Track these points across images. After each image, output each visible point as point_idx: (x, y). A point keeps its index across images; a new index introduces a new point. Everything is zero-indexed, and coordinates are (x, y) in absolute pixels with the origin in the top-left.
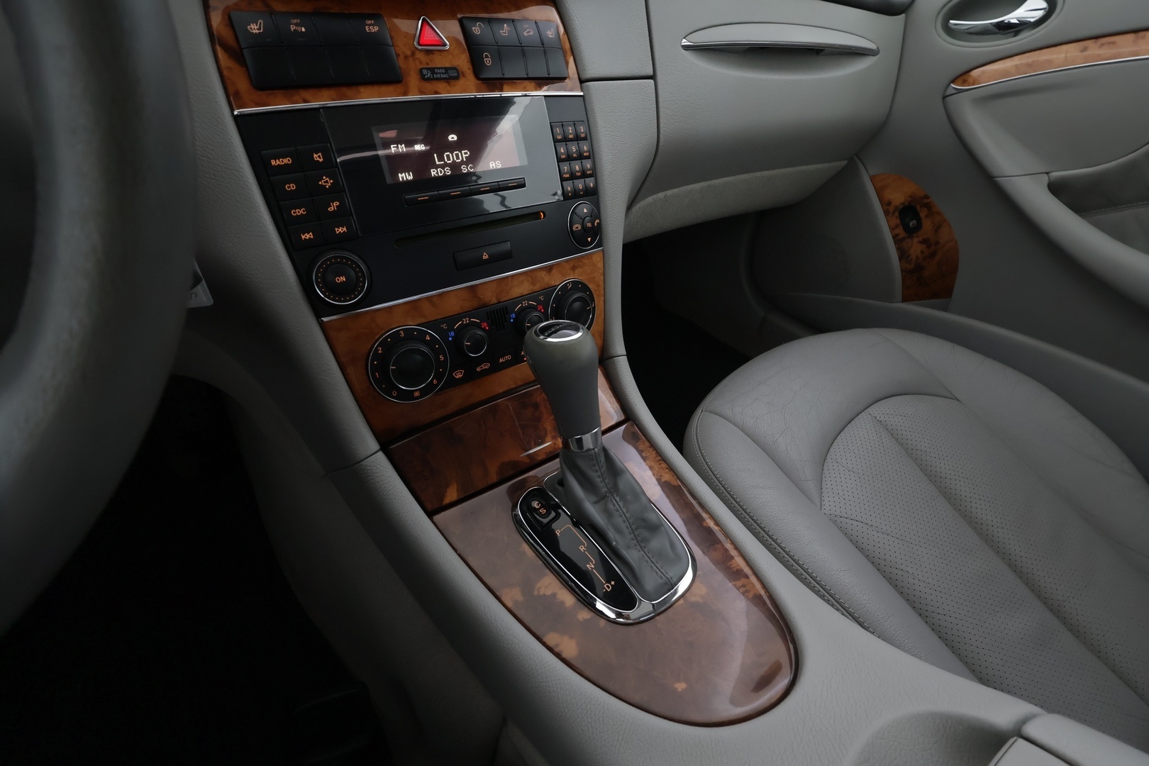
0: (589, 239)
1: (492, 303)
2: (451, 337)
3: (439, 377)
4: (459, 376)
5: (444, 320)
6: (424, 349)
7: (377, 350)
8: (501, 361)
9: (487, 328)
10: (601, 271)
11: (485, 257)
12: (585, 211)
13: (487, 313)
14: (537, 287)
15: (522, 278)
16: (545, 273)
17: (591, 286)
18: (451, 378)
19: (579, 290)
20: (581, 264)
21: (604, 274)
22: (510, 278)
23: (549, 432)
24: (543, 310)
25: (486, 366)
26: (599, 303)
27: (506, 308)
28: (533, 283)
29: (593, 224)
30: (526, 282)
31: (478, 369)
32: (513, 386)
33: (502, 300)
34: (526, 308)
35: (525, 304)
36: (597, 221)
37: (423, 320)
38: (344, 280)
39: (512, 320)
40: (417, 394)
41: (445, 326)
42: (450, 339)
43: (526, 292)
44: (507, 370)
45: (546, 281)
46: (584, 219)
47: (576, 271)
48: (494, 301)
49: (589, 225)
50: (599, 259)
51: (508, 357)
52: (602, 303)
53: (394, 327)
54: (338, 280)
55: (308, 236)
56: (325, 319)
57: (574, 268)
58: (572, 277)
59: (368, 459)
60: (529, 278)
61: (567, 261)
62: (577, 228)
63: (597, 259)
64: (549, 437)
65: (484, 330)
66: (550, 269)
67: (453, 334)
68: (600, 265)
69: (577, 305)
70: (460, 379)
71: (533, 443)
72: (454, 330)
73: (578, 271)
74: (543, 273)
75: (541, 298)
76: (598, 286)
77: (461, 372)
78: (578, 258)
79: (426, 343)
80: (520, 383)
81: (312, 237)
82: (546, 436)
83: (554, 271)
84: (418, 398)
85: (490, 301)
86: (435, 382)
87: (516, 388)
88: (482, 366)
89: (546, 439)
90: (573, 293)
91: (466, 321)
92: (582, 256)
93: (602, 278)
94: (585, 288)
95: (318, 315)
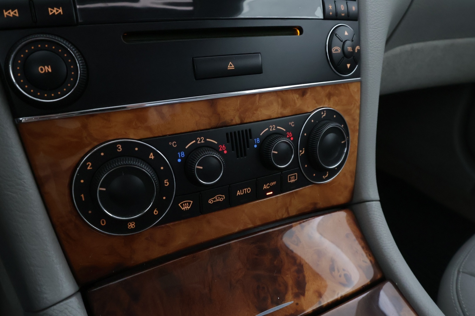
0: (348, 65)
1: (234, 122)
2: (181, 158)
3: (160, 205)
4: (186, 207)
5: (175, 136)
6: (147, 170)
7: (85, 165)
8: (238, 193)
9: (225, 152)
10: (358, 104)
11: (231, 66)
12: (346, 33)
13: (227, 134)
14: (287, 111)
15: (272, 98)
16: (297, 96)
17: (347, 119)
18: (175, 207)
19: (335, 120)
20: (337, 92)
21: (360, 107)
22: (258, 96)
23: (290, 288)
24: (292, 139)
25: (220, 198)
26: (353, 138)
27: (250, 130)
28: (284, 105)
29: (354, 49)
30: (275, 104)
31: (210, 201)
32: (250, 226)
33: (245, 121)
34: (274, 133)
35: (273, 128)
36: (358, 48)
37: (148, 135)
38: (50, 70)
39: (256, 146)
40: (132, 225)
41: (173, 144)
42: (179, 160)
43: (274, 115)
44: (245, 206)
45: (298, 105)
46: (344, 43)
47: (332, 99)
48: (237, 120)
49: (350, 49)
50: (356, 90)
51: (248, 190)
52: (356, 139)
53: (110, 139)
54: (42, 70)
55: (12, 13)
56: (23, 119)
57: (329, 96)
58: (327, 106)
59: (55, 307)
60: (280, 100)
61: (322, 86)
62: (336, 50)
63: (354, 88)
64: (290, 295)
65: (221, 153)
66: (303, 92)
67: (183, 154)
68: (357, 97)
69: (331, 136)
70: (187, 211)
71: (269, 301)
72: (185, 151)
73: (334, 99)
74: (296, 96)
75: (292, 124)
76: (354, 120)
77: (189, 203)
78: (335, 85)
79: (149, 163)
80: (258, 223)
81: (17, 15)
82: (286, 293)
83: (308, 95)
84: (132, 230)
85: (232, 120)
86: (156, 212)
87: (255, 227)
88: (216, 197)
89: (287, 297)
90: (327, 123)
91: (201, 140)
92: (339, 84)
93: (358, 111)
94: (340, 119)
95: (15, 114)
